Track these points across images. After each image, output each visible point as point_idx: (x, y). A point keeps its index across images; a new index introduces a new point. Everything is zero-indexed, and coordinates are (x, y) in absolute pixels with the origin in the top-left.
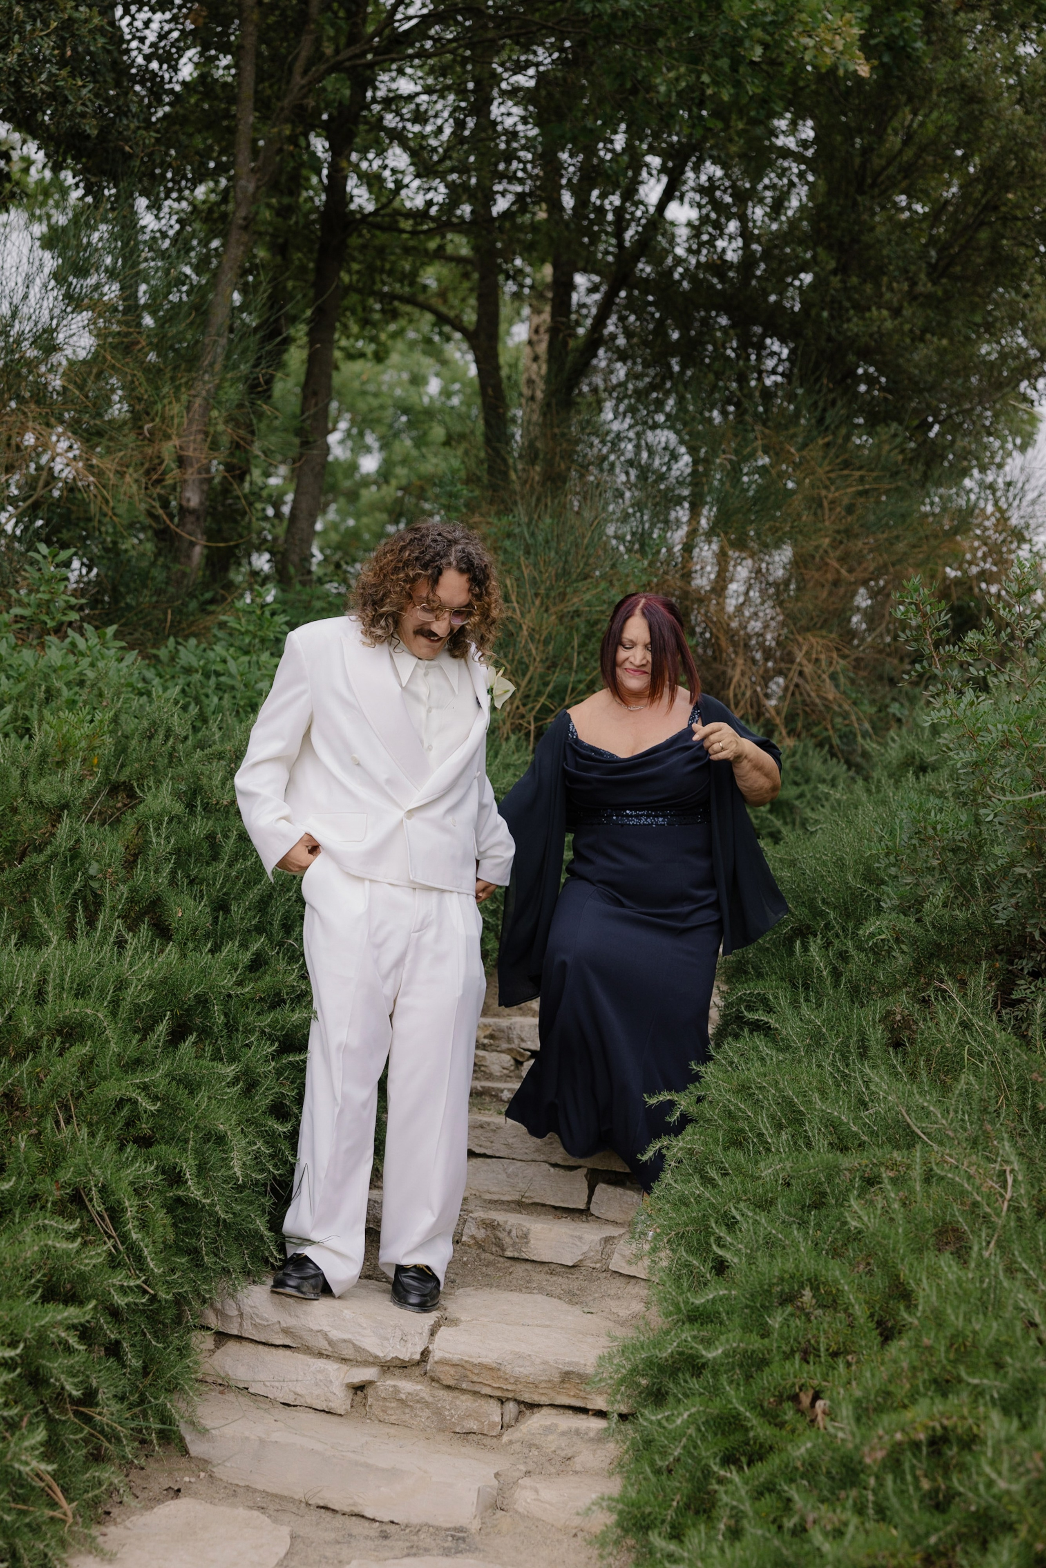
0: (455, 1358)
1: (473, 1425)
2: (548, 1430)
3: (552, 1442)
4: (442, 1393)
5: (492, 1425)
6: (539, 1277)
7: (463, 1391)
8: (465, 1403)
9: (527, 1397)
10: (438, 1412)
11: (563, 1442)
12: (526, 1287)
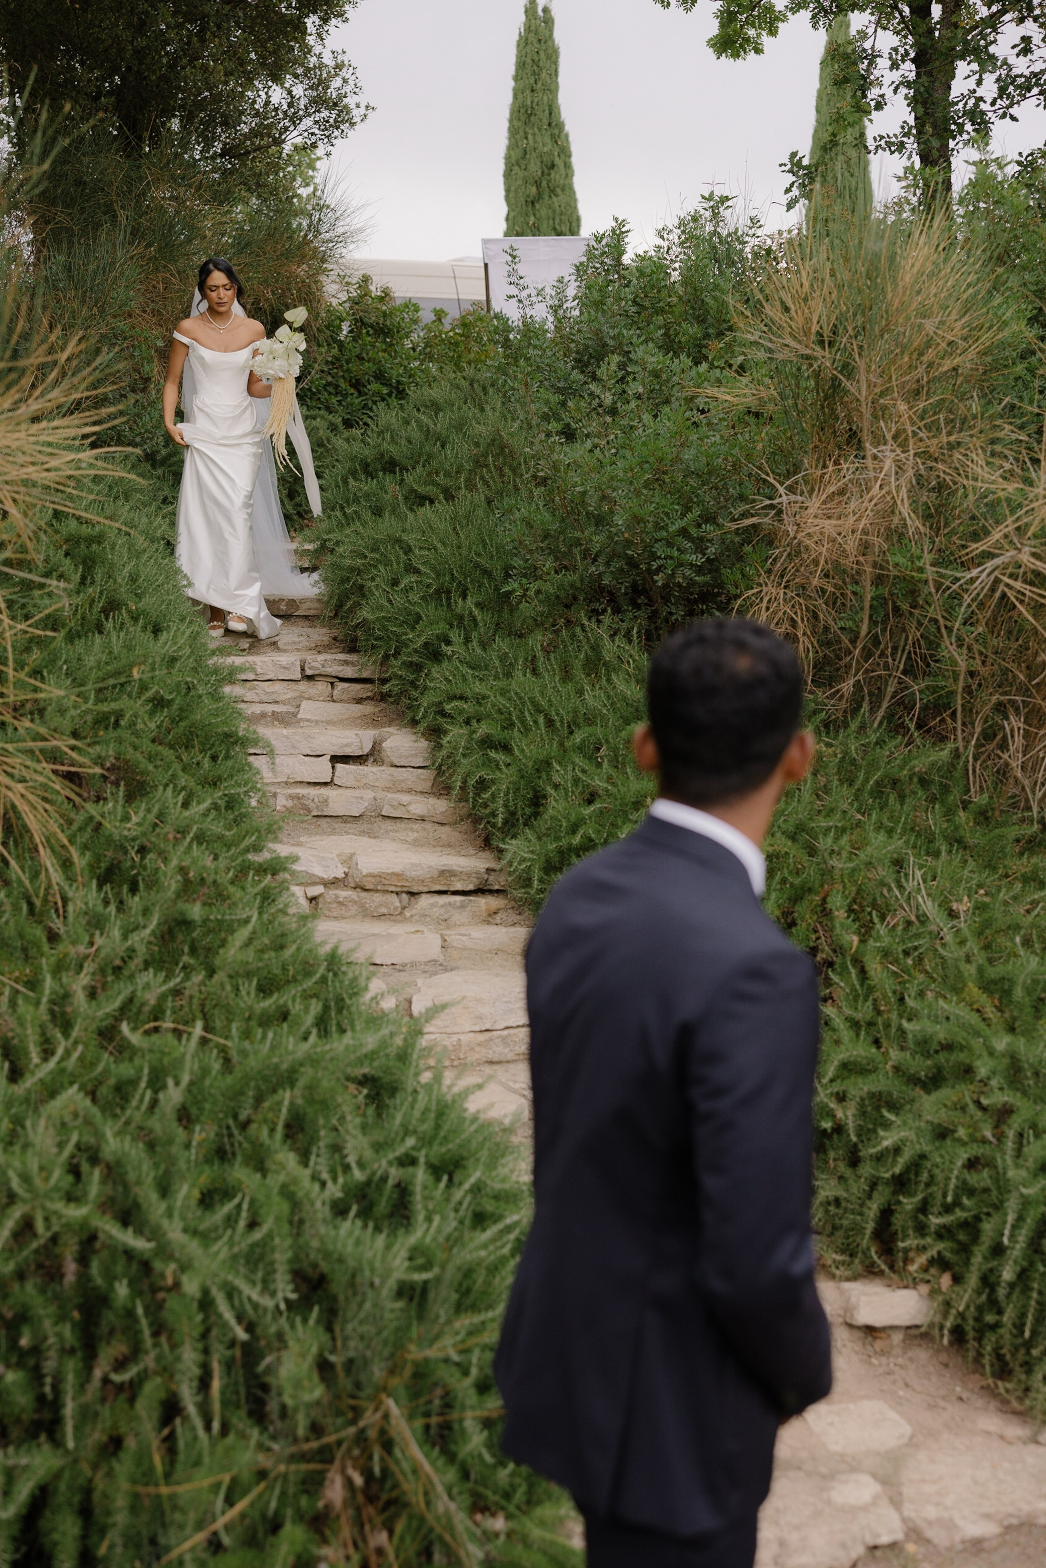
0: (376, 872)
1: (384, 910)
2: (433, 905)
3: (437, 912)
4: (364, 894)
5: (396, 908)
6: (338, 825)
7: (377, 891)
8: (378, 898)
9: (415, 889)
10: (362, 906)
11: (442, 911)
12: (334, 832)
